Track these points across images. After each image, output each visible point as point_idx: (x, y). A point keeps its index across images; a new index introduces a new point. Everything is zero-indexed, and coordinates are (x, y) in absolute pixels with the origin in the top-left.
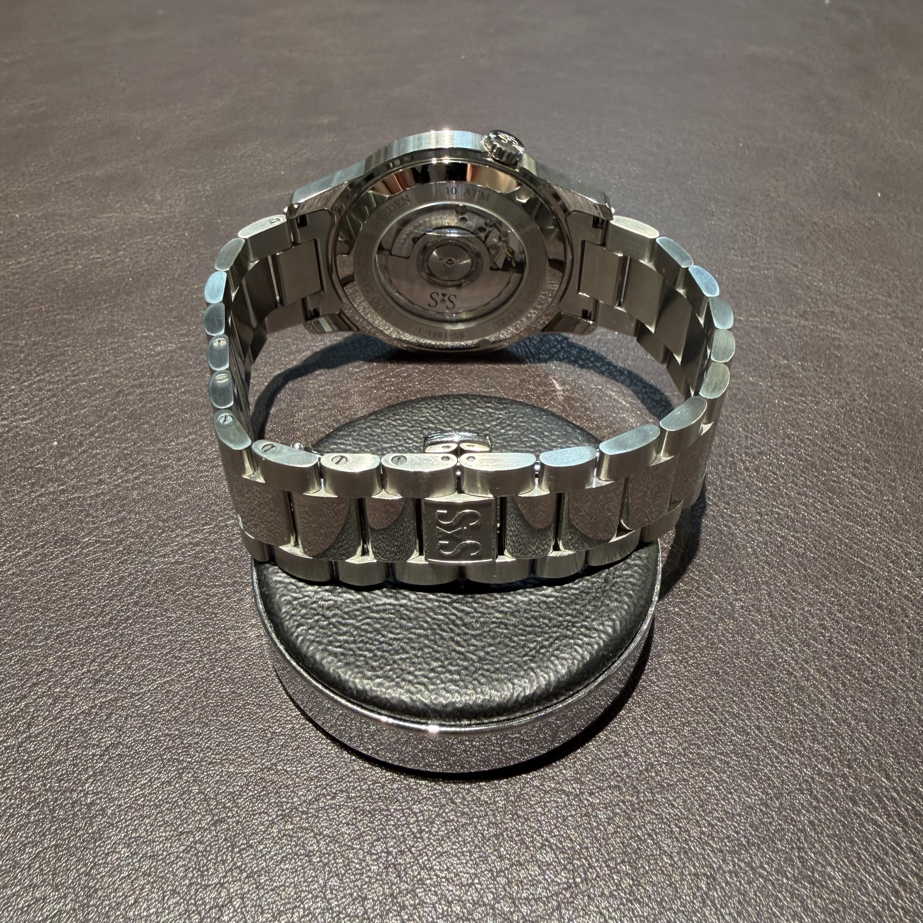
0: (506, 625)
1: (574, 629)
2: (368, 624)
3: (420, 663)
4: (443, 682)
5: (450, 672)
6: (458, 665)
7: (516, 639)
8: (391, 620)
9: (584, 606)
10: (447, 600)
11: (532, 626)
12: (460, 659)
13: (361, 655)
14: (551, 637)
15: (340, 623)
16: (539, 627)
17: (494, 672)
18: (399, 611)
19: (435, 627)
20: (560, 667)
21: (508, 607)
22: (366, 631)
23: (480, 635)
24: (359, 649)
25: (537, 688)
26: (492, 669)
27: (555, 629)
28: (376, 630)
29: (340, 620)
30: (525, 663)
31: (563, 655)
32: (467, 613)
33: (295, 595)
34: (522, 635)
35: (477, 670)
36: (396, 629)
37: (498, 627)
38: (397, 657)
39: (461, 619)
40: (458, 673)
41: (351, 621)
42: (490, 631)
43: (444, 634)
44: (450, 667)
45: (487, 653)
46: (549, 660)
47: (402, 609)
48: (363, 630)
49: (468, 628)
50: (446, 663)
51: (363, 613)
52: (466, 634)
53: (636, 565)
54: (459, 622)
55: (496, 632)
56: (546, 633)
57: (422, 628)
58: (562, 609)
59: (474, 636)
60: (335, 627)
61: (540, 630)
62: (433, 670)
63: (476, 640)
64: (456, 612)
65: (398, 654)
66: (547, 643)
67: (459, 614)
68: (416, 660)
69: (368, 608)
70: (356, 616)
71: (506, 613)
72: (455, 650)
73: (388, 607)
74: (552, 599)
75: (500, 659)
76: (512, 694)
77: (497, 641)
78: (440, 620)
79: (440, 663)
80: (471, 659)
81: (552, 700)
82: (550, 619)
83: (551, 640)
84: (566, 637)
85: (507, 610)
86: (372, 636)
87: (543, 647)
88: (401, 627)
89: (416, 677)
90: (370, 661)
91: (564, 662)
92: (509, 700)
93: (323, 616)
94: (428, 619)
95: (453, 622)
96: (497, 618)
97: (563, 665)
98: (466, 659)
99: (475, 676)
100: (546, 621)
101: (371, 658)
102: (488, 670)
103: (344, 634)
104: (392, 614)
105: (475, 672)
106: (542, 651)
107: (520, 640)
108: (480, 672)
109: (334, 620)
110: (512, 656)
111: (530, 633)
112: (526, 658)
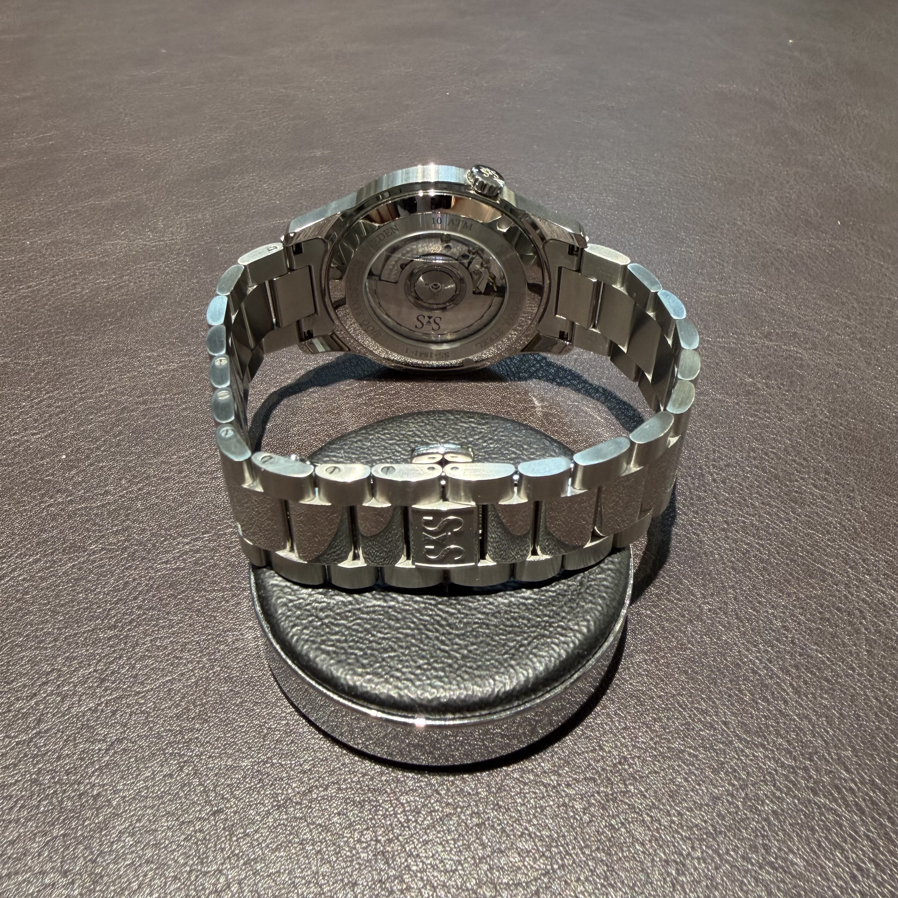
0: (487, 625)
1: (551, 629)
2: (358, 624)
3: (407, 661)
4: (428, 678)
5: (435, 669)
6: (443, 662)
7: (497, 638)
8: (380, 621)
9: (561, 607)
10: (433, 602)
11: (512, 626)
12: (444, 656)
13: (352, 654)
14: (529, 636)
15: (333, 624)
16: (518, 627)
17: (476, 669)
18: (387, 612)
19: (421, 627)
20: (538, 665)
21: (490, 609)
22: (357, 631)
23: (463, 635)
24: (350, 647)
25: (517, 684)
26: (475, 666)
27: (534, 629)
28: (366, 630)
29: (333, 620)
30: (506, 660)
31: (541, 653)
32: (451, 614)
33: (290, 597)
34: (503, 634)
35: (460, 667)
36: (385, 629)
37: (481, 627)
38: (386, 655)
39: (445, 619)
40: (443, 670)
41: (342, 622)
42: (473, 630)
43: (430, 634)
44: (435, 665)
45: (470, 651)
46: (528, 657)
47: (390, 610)
48: (354, 630)
49: (452, 629)
50: (432, 660)
51: (354, 614)
52: (450, 633)
53: (609, 569)
54: (444, 623)
55: (478, 632)
56: (525, 633)
57: (409, 628)
58: (540, 610)
59: (458, 636)
60: (328, 627)
61: (519, 630)
62: (419, 667)
63: (460, 639)
64: (441, 613)
65: (387, 652)
66: (526, 642)
67: (444, 615)
68: (404, 658)
69: (359, 609)
70: (347, 617)
71: (487, 614)
72: (440, 649)
73: (377, 608)
74: (530, 601)
75: (482, 657)
76: (493, 690)
77: (479, 640)
78: (426, 621)
79: (426, 661)
80: (456, 657)
81: (530, 696)
82: (529, 620)
83: (530, 639)
84: (544, 636)
85: (488, 611)
86: (362, 635)
87: (522, 645)
88: (390, 627)
89: (403, 673)
90: (361, 659)
91: (543, 660)
92: (490, 695)
93: (317, 617)
94: (415, 620)
95: (438, 623)
96: (480, 619)
97: (540, 662)
98: (450, 657)
99: (458, 672)
100: (525, 622)
101: (361, 656)
102: (470, 668)
103: (336, 633)
104: (380, 615)
105: (458, 669)
106: (522, 649)
107: (501, 639)
108: (463, 669)
109: (326, 621)
110: (494, 654)
111: (510, 633)
112: (506, 656)
